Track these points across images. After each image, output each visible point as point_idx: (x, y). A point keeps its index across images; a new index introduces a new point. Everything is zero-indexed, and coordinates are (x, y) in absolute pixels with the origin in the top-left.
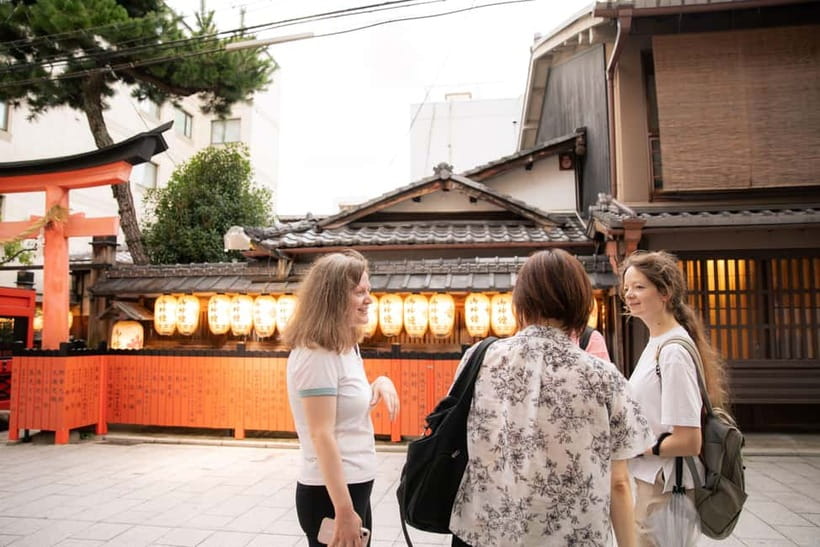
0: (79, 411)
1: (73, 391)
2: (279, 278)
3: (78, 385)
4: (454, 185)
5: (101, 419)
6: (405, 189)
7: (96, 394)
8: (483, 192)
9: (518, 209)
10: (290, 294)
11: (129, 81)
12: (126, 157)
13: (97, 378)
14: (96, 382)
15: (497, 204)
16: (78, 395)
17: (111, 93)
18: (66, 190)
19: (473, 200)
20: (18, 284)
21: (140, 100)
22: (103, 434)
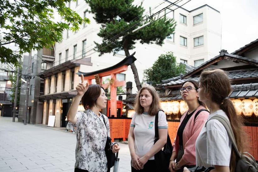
0: (117, 134)
1: (115, 128)
2: (166, 96)
3: (117, 127)
4: (227, 58)
5: (124, 137)
6: (209, 62)
7: (122, 130)
8: (238, 59)
9: (253, 64)
10: (165, 101)
11: (138, 39)
12: (125, 64)
13: (123, 125)
14: (122, 126)
15: (244, 62)
16: (117, 129)
17: (134, 43)
18: (115, 74)
19: (236, 62)
20: (119, 99)
21: (142, 43)
22: (125, 141)
